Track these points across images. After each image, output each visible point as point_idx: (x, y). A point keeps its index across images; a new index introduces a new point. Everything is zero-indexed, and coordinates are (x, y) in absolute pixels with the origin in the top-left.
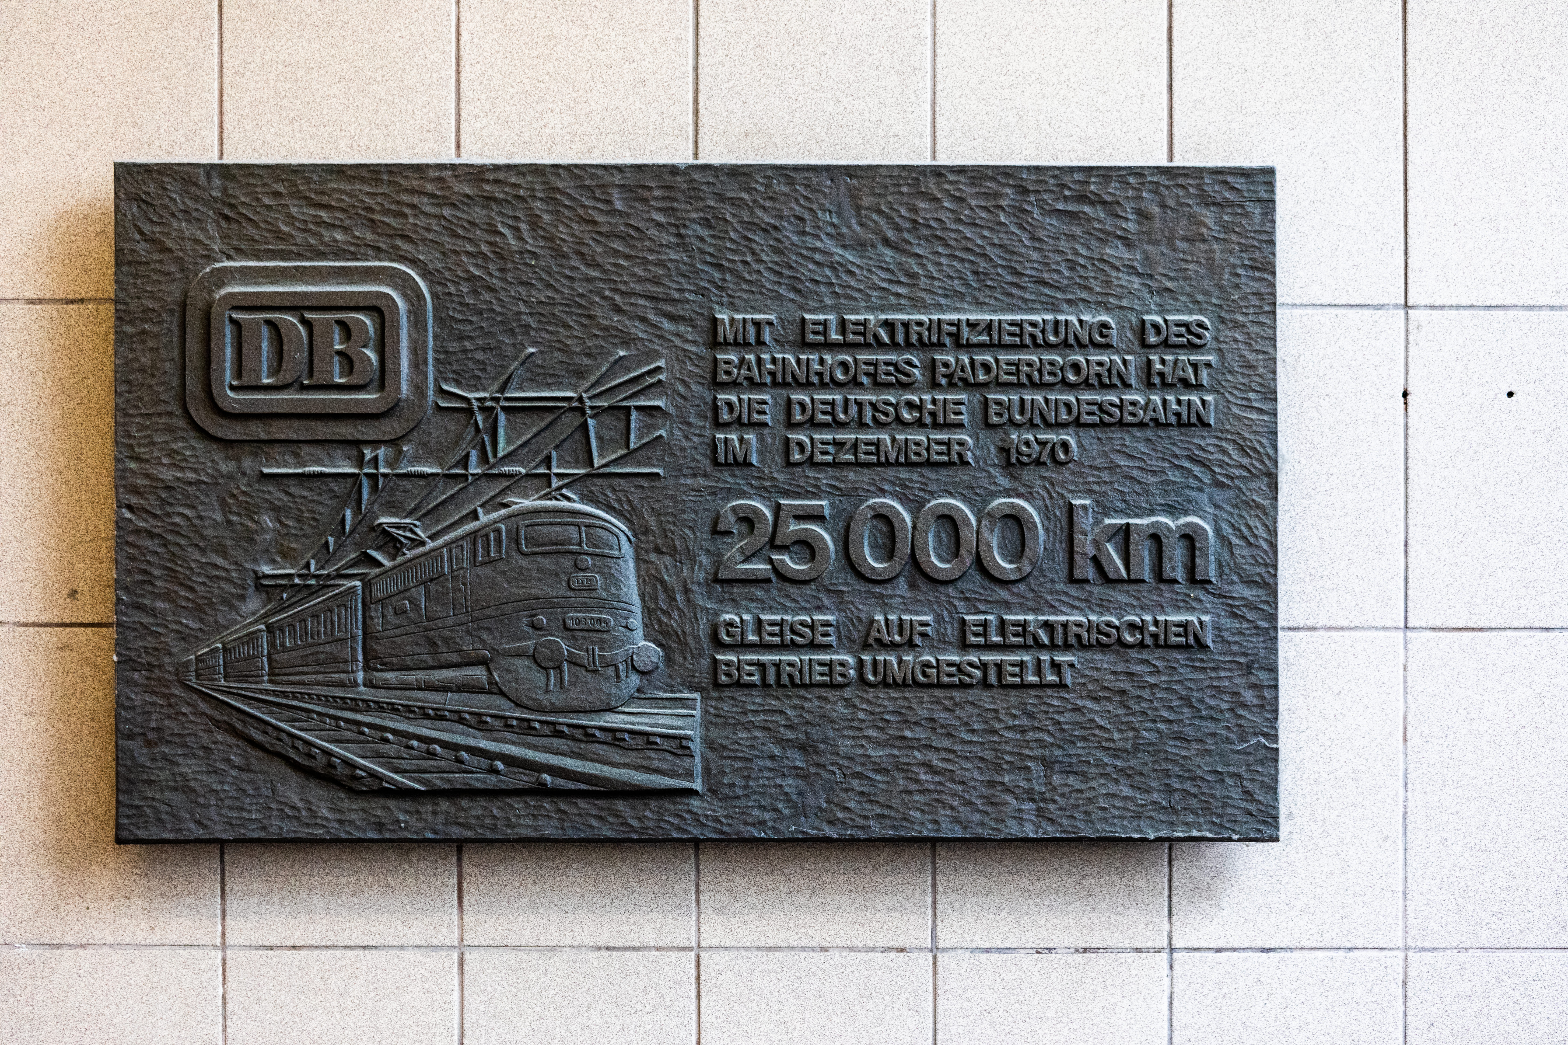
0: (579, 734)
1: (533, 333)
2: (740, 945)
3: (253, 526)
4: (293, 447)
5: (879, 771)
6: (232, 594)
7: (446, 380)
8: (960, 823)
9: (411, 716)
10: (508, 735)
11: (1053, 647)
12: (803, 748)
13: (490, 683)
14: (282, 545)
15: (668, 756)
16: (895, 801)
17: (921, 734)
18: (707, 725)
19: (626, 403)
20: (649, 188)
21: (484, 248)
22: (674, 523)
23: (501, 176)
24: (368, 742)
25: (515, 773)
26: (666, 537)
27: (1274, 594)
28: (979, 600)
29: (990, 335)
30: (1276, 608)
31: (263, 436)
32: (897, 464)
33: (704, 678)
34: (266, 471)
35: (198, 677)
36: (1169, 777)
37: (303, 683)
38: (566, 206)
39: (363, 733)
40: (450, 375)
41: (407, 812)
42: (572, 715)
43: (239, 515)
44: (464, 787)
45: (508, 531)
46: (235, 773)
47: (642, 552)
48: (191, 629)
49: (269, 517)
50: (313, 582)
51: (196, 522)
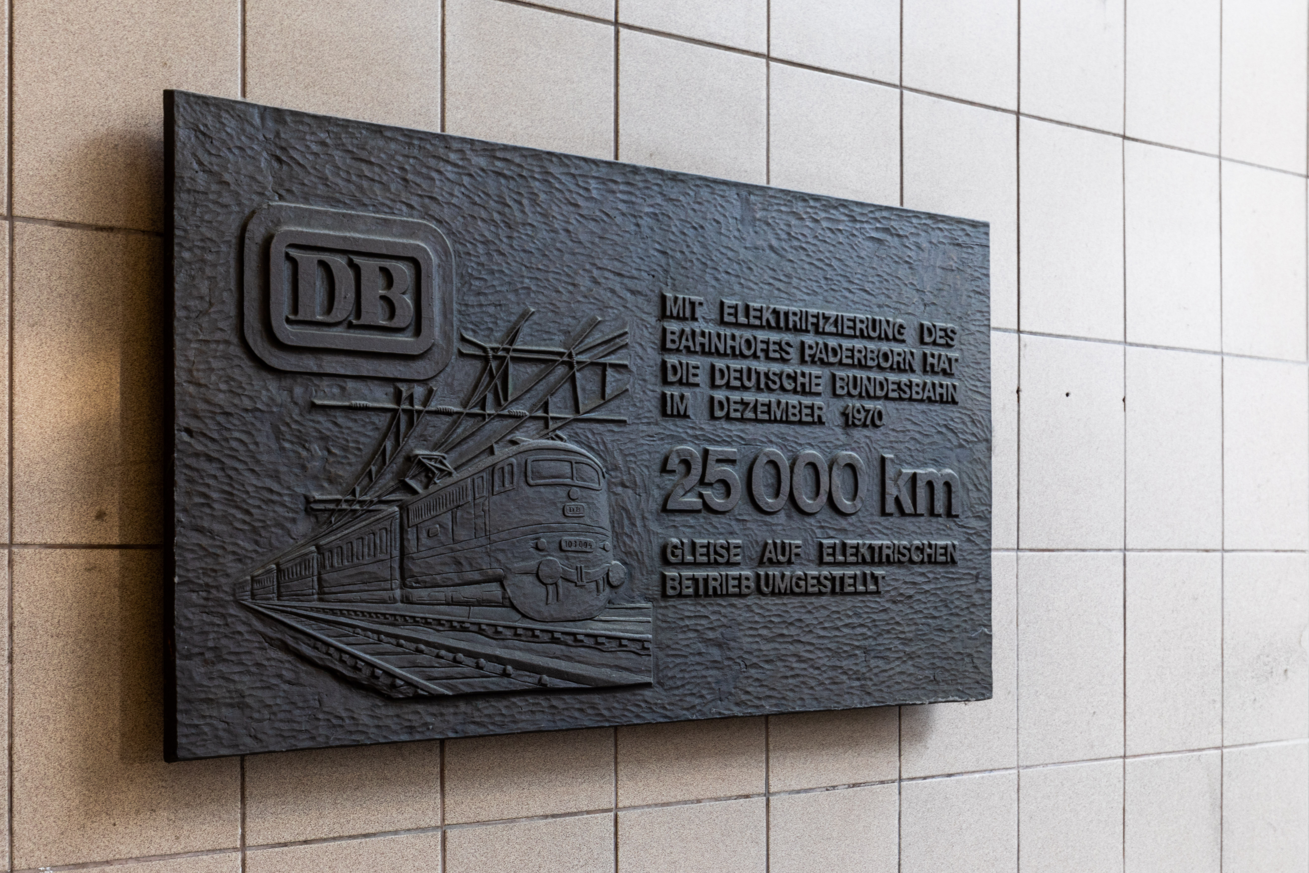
0: (569, 640)
1: (532, 295)
2: (645, 803)
3: (304, 453)
4: (340, 382)
5: (767, 662)
6: (286, 518)
7: (466, 329)
8: (816, 699)
9: (441, 628)
10: (517, 643)
11: (872, 563)
12: (720, 645)
13: (504, 598)
14: (330, 472)
15: (633, 656)
16: (778, 686)
17: (793, 631)
18: (656, 630)
19: (602, 360)
20: (615, 182)
21: (496, 216)
22: (635, 463)
23: (508, 156)
24: (405, 653)
25: (522, 676)
26: (630, 473)
27: (990, 525)
28: (830, 528)
29: (836, 326)
30: (990, 535)
31: (315, 369)
32: (781, 421)
33: (655, 591)
34: (318, 402)
35: (253, 596)
36: (934, 658)
37: (350, 601)
38: (557, 189)
39: (401, 646)
40: (470, 326)
41: (434, 715)
42: (565, 624)
43: (292, 442)
44: (482, 690)
45: (519, 464)
46: (286, 687)
47: (613, 486)
48: (246, 550)
49: (319, 446)
50: (357, 507)
51: (252, 447)
